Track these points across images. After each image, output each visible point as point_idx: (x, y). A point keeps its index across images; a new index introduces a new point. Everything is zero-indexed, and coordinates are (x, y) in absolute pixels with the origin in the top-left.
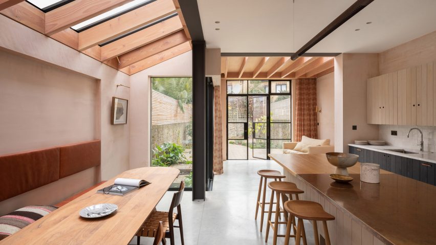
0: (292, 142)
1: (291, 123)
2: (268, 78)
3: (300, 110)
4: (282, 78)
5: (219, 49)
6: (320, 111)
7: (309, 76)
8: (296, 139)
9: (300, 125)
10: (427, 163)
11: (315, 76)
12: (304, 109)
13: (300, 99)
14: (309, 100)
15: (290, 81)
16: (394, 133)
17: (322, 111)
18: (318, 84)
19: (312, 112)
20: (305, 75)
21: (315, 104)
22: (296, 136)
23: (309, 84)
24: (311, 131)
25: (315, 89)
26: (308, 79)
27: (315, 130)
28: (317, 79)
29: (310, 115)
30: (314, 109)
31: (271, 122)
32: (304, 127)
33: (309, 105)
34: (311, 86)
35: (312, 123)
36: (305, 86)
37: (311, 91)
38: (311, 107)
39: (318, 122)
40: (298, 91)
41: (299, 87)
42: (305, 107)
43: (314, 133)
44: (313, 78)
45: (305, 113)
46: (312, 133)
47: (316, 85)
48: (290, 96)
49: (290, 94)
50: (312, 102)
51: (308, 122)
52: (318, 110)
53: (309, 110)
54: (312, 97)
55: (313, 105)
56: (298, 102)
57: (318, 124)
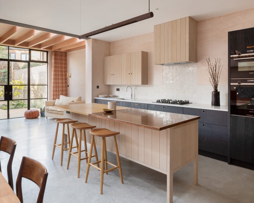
0: (49, 101)
1: (47, 85)
2: (29, 47)
3: (55, 75)
4: (42, 49)
6: (70, 77)
7: (62, 50)
8: (52, 97)
9: (56, 87)
10: (137, 103)
11: (66, 50)
12: (58, 75)
13: (55, 67)
14: (62, 68)
15: (47, 52)
16: (118, 90)
17: (72, 76)
18: (67, 56)
19: (64, 77)
20: (60, 49)
21: (66, 71)
23: (62, 56)
24: (63, 91)
25: (66, 60)
26: (61, 52)
28: (68, 53)
29: (62, 79)
30: (66, 75)
32: (58, 88)
33: (62, 71)
34: (63, 58)
35: (64, 85)
36: (59, 57)
37: (63, 62)
38: (64, 73)
39: (68, 85)
40: (54, 61)
41: (54, 58)
42: (59, 73)
43: (65, 92)
44: (65, 52)
45: (59, 77)
46: (64, 93)
47: (66, 57)
48: (47, 64)
49: (47, 62)
50: (64, 69)
51: (61, 85)
52: (68, 76)
53: (62, 75)
54: (64, 66)
55: (65, 72)
56: (54, 69)
57: (68, 86)
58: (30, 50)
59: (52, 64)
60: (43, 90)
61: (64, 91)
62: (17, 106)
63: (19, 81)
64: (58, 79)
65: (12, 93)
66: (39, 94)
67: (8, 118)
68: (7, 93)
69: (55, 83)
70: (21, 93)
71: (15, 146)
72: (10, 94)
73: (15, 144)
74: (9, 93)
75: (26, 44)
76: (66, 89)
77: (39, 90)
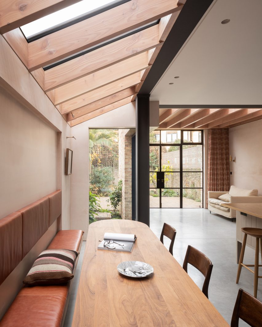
1: (203, 172)
2: (182, 128)
3: (213, 159)
4: (196, 128)
5: (158, 102)
6: (234, 161)
7: (222, 127)
8: (208, 187)
9: (213, 174)
11: (228, 126)
12: (217, 159)
13: (213, 149)
14: (222, 149)
15: (202, 131)
17: (237, 160)
18: (230, 134)
19: (225, 161)
20: (219, 126)
21: (228, 154)
22: (208, 185)
23: (221, 134)
25: (227, 139)
26: (221, 129)
27: (228, 180)
28: (230, 129)
29: (223, 164)
30: (227, 159)
31: (183, 171)
32: (217, 176)
33: (222, 154)
34: (224, 136)
35: (225, 172)
36: (217, 136)
37: (224, 141)
38: (224, 156)
39: (231, 171)
40: (211, 141)
41: (212, 137)
42: (218, 157)
43: (227, 182)
44: (227, 128)
45: (218, 162)
46: (225, 182)
47: (228, 135)
48: (202, 146)
49: (202, 144)
50: (224, 151)
51: (221, 172)
52: (231, 160)
53: (222, 159)
54: (224, 146)
55: (226, 155)
56: (210, 151)
57: (231, 173)
58: (182, 131)
59: (209, 145)
60: (195, 177)
61: (225, 180)
62: (166, 194)
63: (167, 166)
64: (217, 164)
65: (164, 181)
66: (190, 182)
67: (161, 207)
68: (159, 180)
69: (213, 169)
70: (169, 179)
71: (175, 233)
72: (162, 182)
73: (175, 232)
74: (161, 180)
75: (179, 126)
76: (228, 178)
77: (191, 176)
